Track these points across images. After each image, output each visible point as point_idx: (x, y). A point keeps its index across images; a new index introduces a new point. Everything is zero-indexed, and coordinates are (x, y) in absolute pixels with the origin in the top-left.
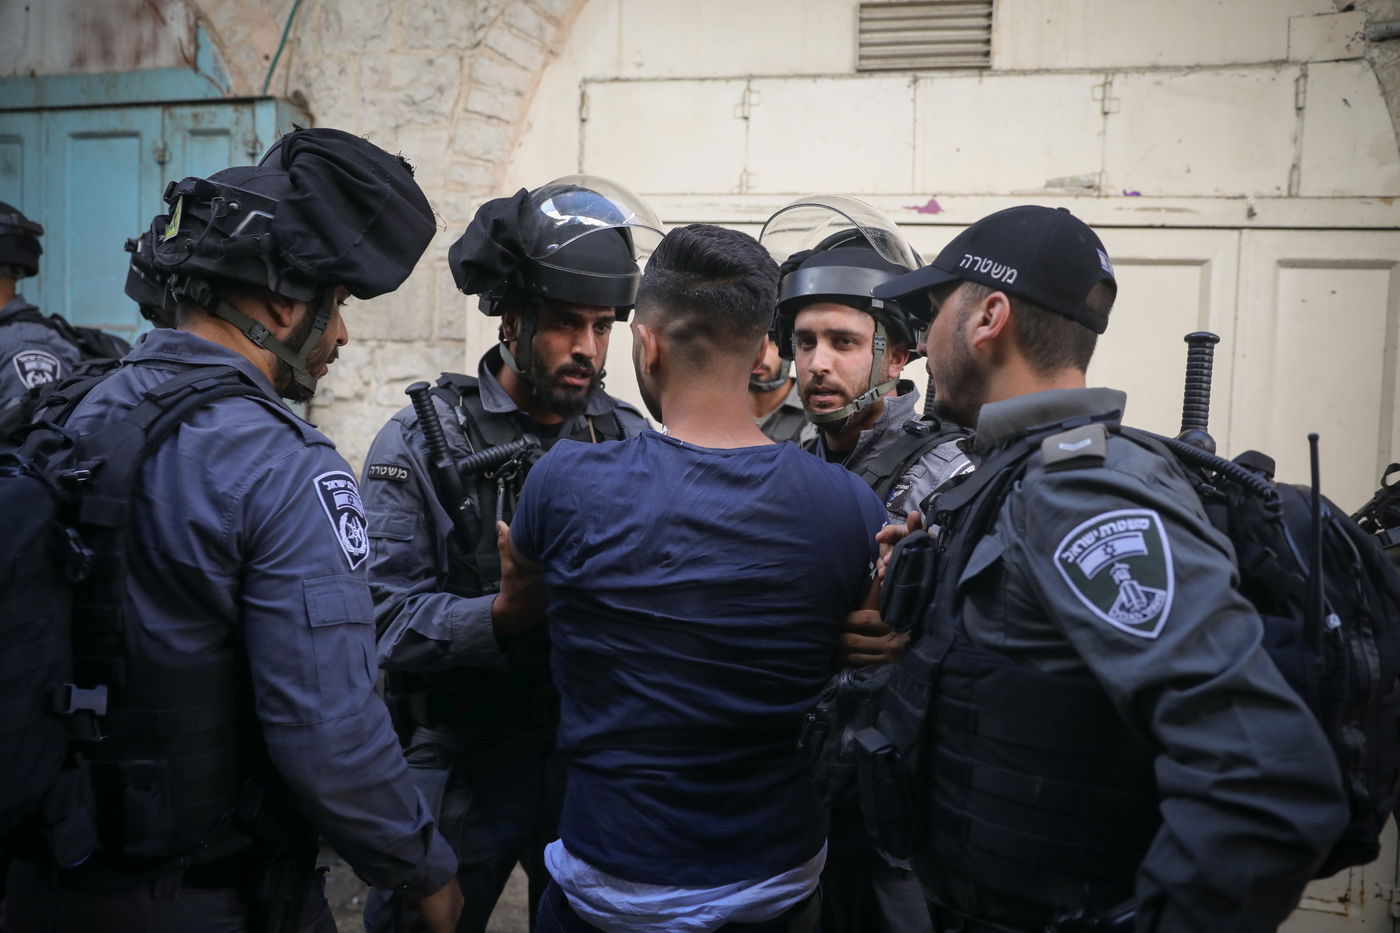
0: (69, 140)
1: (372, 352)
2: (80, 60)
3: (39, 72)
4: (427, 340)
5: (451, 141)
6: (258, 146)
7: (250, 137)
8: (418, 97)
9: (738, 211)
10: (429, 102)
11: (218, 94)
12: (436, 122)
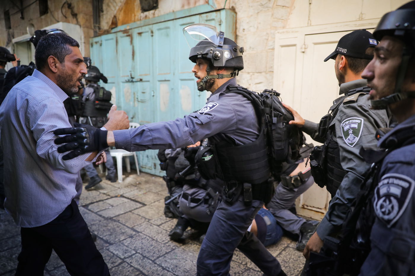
0: (179, 26)
1: (251, 76)
2: (183, 6)
3: (175, 10)
4: (265, 72)
5: (273, 15)
6: (221, 22)
7: (219, 20)
8: (263, 3)
9: (356, 26)
10: (266, 4)
11: (213, 9)
12: (268, 10)
